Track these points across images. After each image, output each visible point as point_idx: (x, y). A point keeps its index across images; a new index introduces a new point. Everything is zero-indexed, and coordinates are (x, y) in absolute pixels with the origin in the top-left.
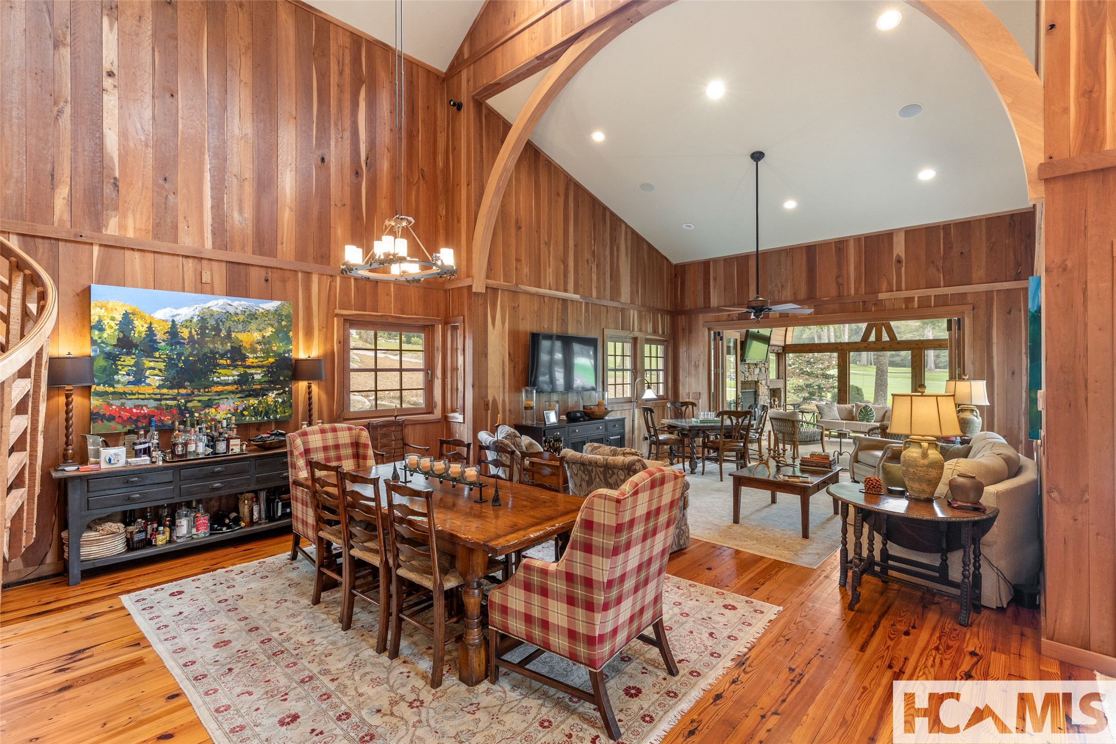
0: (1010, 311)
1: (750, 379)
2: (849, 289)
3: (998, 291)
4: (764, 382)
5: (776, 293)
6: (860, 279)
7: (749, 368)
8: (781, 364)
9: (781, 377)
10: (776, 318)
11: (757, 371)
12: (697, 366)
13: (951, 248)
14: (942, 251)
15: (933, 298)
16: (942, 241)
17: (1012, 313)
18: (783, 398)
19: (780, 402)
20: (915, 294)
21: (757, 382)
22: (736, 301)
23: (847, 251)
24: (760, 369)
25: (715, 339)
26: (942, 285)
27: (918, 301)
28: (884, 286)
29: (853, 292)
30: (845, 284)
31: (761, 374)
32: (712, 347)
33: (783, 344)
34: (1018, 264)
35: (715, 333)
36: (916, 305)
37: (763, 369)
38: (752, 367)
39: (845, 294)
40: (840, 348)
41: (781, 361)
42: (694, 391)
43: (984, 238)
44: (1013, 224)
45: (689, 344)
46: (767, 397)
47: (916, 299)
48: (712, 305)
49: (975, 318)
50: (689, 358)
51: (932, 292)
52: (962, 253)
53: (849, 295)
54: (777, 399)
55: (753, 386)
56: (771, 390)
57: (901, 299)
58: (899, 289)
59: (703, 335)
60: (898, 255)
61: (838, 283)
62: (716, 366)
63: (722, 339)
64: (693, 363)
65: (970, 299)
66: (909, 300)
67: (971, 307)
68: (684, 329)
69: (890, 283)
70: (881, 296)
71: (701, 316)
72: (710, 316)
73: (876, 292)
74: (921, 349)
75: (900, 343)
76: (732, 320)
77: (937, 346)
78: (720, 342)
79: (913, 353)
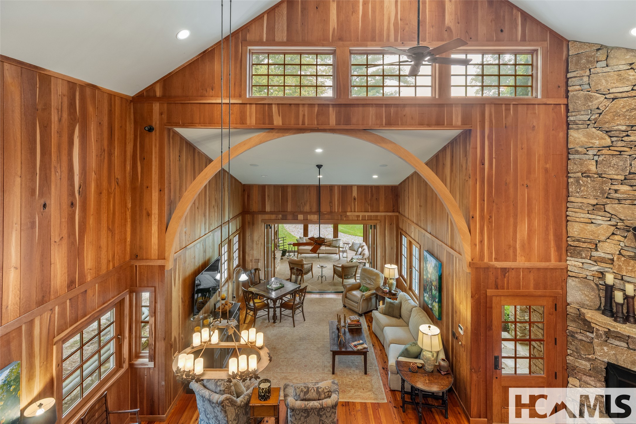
0: (391, 224)
2: (335, 209)
3: (388, 216)
5: (302, 207)
6: (340, 204)
12: (257, 244)
13: (373, 196)
14: (370, 197)
16: (370, 193)
22: (281, 209)
23: (334, 191)
25: (267, 228)
26: (370, 211)
27: (361, 217)
28: (349, 209)
29: (336, 211)
30: (333, 207)
32: (265, 232)
34: (394, 206)
35: (267, 225)
36: (361, 219)
39: (334, 211)
42: (255, 258)
43: (383, 193)
44: (392, 190)
45: (252, 231)
48: (267, 210)
49: (381, 226)
50: (252, 239)
51: (367, 214)
52: (376, 199)
57: (356, 215)
58: (355, 212)
59: (261, 226)
60: (354, 197)
61: (330, 207)
62: (268, 243)
64: (255, 242)
65: (379, 218)
66: (358, 216)
67: (379, 221)
68: (249, 223)
69: (351, 208)
70: (348, 214)
71: (260, 216)
73: (346, 212)
76: (278, 220)
78: (270, 230)
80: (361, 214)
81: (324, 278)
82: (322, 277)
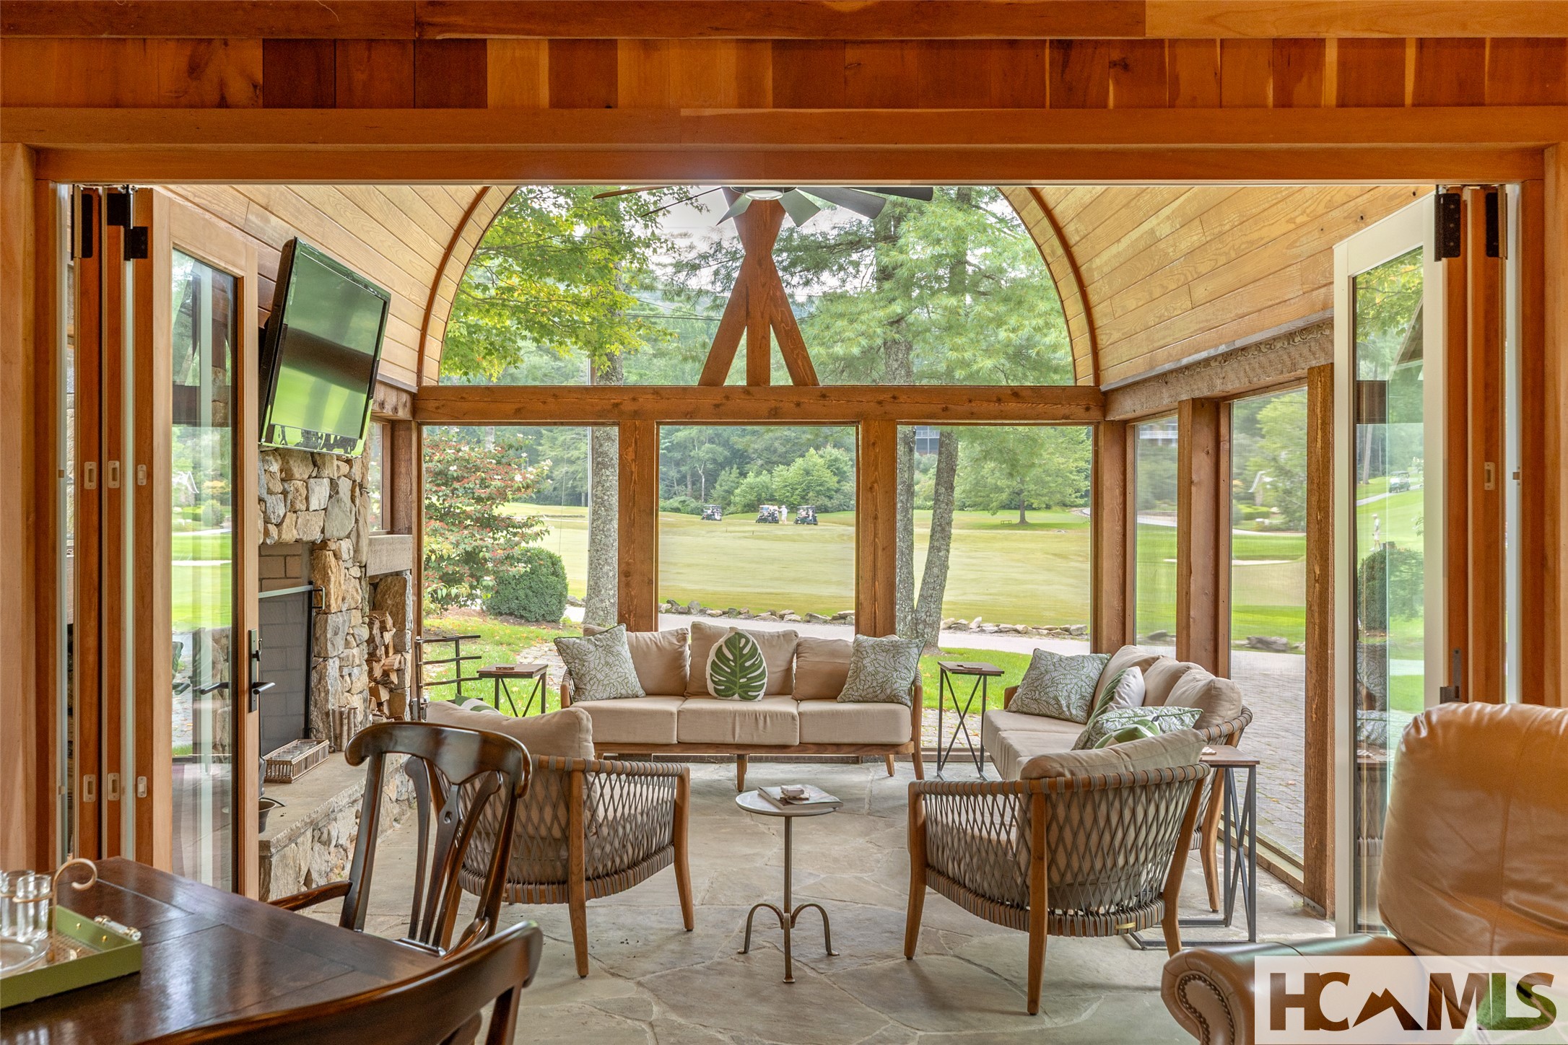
1: (290, 534)
4: (346, 546)
7: (287, 477)
8: (402, 468)
9: (402, 522)
10: (535, 110)
11: (320, 493)
18: (410, 615)
19: (401, 630)
21: (316, 549)
24: (334, 484)
25: (88, 245)
27: (1343, 65)
31: (335, 511)
32: (67, 316)
33: (409, 382)
35: (88, 199)
37: (344, 486)
38: (301, 470)
40: (628, 407)
41: (402, 455)
46: (357, 617)
47: (1331, 55)
54: (390, 622)
55: (298, 567)
56: (374, 583)
57: (1259, 43)
62: (98, 440)
63: (139, 244)
66: (1295, 57)
72: (42, 61)
74: (892, 423)
75: (824, 396)
76: (223, 103)
77: (937, 408)
78: (129, 268)
79: (866, 431)
82: (788, 921)
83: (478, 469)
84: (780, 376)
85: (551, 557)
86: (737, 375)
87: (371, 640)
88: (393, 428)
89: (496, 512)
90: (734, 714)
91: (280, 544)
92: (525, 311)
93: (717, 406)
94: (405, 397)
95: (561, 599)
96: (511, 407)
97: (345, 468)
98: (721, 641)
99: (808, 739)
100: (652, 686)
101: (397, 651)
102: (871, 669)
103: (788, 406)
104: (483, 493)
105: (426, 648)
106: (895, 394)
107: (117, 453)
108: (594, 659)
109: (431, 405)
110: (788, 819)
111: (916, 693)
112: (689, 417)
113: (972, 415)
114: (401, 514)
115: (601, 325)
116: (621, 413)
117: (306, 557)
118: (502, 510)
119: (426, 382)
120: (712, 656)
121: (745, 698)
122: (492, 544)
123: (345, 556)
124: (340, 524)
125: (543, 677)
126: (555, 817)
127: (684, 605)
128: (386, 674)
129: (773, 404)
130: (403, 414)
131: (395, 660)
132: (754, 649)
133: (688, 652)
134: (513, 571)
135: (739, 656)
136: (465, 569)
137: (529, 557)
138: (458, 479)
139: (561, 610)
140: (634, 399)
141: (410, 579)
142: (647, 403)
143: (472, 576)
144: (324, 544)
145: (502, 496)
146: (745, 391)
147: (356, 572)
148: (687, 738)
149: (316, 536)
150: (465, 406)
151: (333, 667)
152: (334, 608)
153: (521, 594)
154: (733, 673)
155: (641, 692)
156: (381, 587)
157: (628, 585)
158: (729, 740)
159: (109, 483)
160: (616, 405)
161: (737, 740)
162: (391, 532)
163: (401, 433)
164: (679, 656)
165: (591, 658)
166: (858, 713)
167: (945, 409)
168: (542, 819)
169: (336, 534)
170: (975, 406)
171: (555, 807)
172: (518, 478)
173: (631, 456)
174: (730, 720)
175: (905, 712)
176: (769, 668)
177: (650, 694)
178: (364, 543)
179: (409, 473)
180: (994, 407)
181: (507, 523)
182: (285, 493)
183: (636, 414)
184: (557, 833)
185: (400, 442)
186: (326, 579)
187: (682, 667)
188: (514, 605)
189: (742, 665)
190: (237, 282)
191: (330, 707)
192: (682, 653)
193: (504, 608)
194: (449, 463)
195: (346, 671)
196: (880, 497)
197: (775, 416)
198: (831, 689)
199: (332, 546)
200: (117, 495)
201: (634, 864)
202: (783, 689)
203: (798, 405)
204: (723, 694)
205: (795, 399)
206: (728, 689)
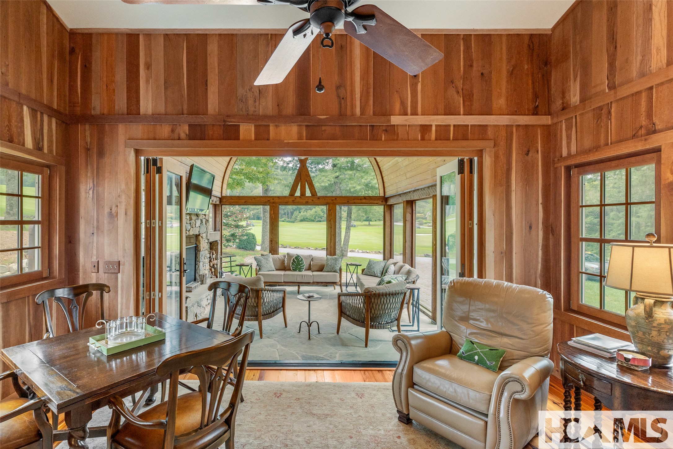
0: (529, 151)
1: (191, 233)
2: (353, 106)
3: (518, 125)
4: (204, 235)
5: (251, 102)
6: (368, 92)
7: (191, 219)
8: (217, 216)
9: (217, 229)
10: (251, 141)
11: (198, 222)
12: (113, 216)
13: (471, 66)
14: (462, 69)
15: (452, 128)
16: (462, 56)
17: (530, 155)
18: (219, 251)
19: (217, 255)
20: (433, 121)
21: (197, 236)
22: (185, 107)
23: (351, 51)
24: (201, 221)
25: (148, 171)
26: (462, 112)
27: (436, 131)
28: (397, 106)
29: (358, 111)
30: (349, 100)
31: (202, 227)
32: (143, 187)
33: (220, 196)
34: (536, 96)
35: (148, 160)
36: (433, 135)
37: (204, 221)
38: (194, 218)
39: (349, 113)
40: (272, 201)
41: (217, 212)
42: (107, 258)
43: (505, 57)
44: (531, 47)
45: (98, 175)
46: (207, 252)
47: (434, 128)
48: (142, 111)
49: (496, 156)
50: (98, 200)
51: (452, 120)
52: (482, 74)
53: (353, 114)
54: (214, 253)
55: (193, 240)
56: (211, 243)
57: (417, 125)
58: (415, 113)
59: (126, 161)
61: (338, 96)
62: (150, 216)
63: (159, 171)
64: (107, 210)
65: (490, 134)
66: (425, 129)
67: (492, 143)
68: (88, 150)
69: (403, 104)
70: (396, 120)
71: (121, 128)
72: (137, 129)
73: (387, 114)
74: (335, 204)
75: (319, 198)
76: (179, 139)
77: (346, 201)
78: (157, 176)
79: (329, 207)
80: (436, 120)
81: (314, 326)
82: (309, 325)
83: (235, 213)
84: (308, 193)
85: (253, 234)
86: (298, 193)
87: (210, 257)
88: (215, 206)
89: (239, 224)
90: (297, 275)
91: (189, 235)
92: (246, 175)
93: (293, 201)
94: (218, 199)
95: (255, 244)
96: (243, 201)
97: (204, 216)
98: (294, 257)
99: (314, 281)
100: (277, 268)
101: (216, 260)
102: (330, 264)
103: (310, 201)
104: (236, 219)
105: (223, 259)
106: (336, 198)
107: (154, 218)
108: (263, 262)
109: (224, 200)
110: (309, 301)
111: (341, 270)
112: (287, 204)
113: (354, 203)
114: (217, 226)
115: (265, 178)
116: (270, 202)
117: (195, 238)
118: (241, 223)
119: (223, 195)
120: (292, 261)
121: (300, 271)
122: (238, 232)
123: (204, 237)
124: (203, 230)
125: (251, 266)
126: (255, 301)
127: (285, 246)
128: (213, 265)
129: (307, 200)
130: (218, 203)
131: (215, 262)
132: (302, 259)
133: (286, 260)
134: (243, 238)
135: (298, 261)
136: (232, 238)
137: (247, 235)
138: (230, 216)
139: (255, 247)
140: (273, 199)
141: (219, 242)
142: (277, 200)
143: (233, 239)
144: (199, 235)
145: (241, 220)
146: (300, 197)
147: (207, 241)
148: (285, 281)
149: (198, 233)
150: (233, 201)
151: (201, 264)
152: (201, 250)
153: (245, 243)
154: (297, 265)
155: (275, 269)
156: (212, 244)
157: (272, 244)
158: (296, 281)
159: (153, 225)
160: (269, 201)
161: (298, 281)
162: (215, 231)
163: (217, 207)
164: (284, 261)
165: (262, 261)
166: (327, 275)
167: (348, 202)
168: (252, 302)
169: (202, 232)
170: (355, 201)
171: (255, 299)
172: (245, 216)
173: (272, 213)
174: (296, 277)
175: (338, 275)
176: (306, 264)
177: (277, 270)
178: (208, 234)
179: (219, 217)
180: (360, 201)
181: (242, 227)
182: (190, 223)
183: (274, 203)
184: (255, 305)
185: (217, 209)
186: (200, 243)
187: (284, 263)
188: (243, 246)
189: (299, 264)
190: (181, 177)
191: (201, 274)
192: (284, 260)
193: (241, 247)
194: (228, 212)
195: (204, 265)
196: (332, 223)
197: (307, 203)
198: (321, 269)
199: (201, 235)
200: (154, 228)
201: (273, 312)
202: (309, 269)
203: (313, 200)
204: (294, 270)
205: (312, 199)
206: (296, 269)
